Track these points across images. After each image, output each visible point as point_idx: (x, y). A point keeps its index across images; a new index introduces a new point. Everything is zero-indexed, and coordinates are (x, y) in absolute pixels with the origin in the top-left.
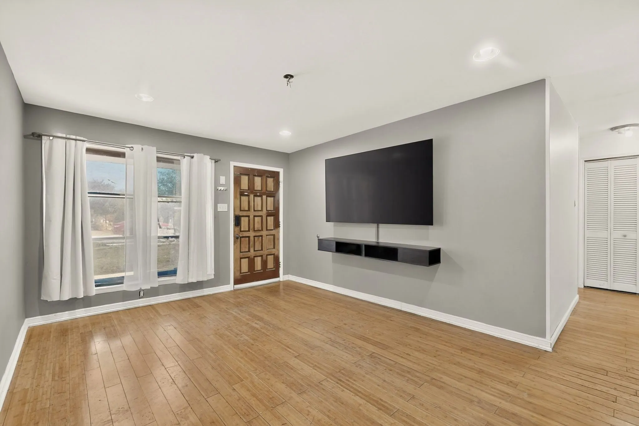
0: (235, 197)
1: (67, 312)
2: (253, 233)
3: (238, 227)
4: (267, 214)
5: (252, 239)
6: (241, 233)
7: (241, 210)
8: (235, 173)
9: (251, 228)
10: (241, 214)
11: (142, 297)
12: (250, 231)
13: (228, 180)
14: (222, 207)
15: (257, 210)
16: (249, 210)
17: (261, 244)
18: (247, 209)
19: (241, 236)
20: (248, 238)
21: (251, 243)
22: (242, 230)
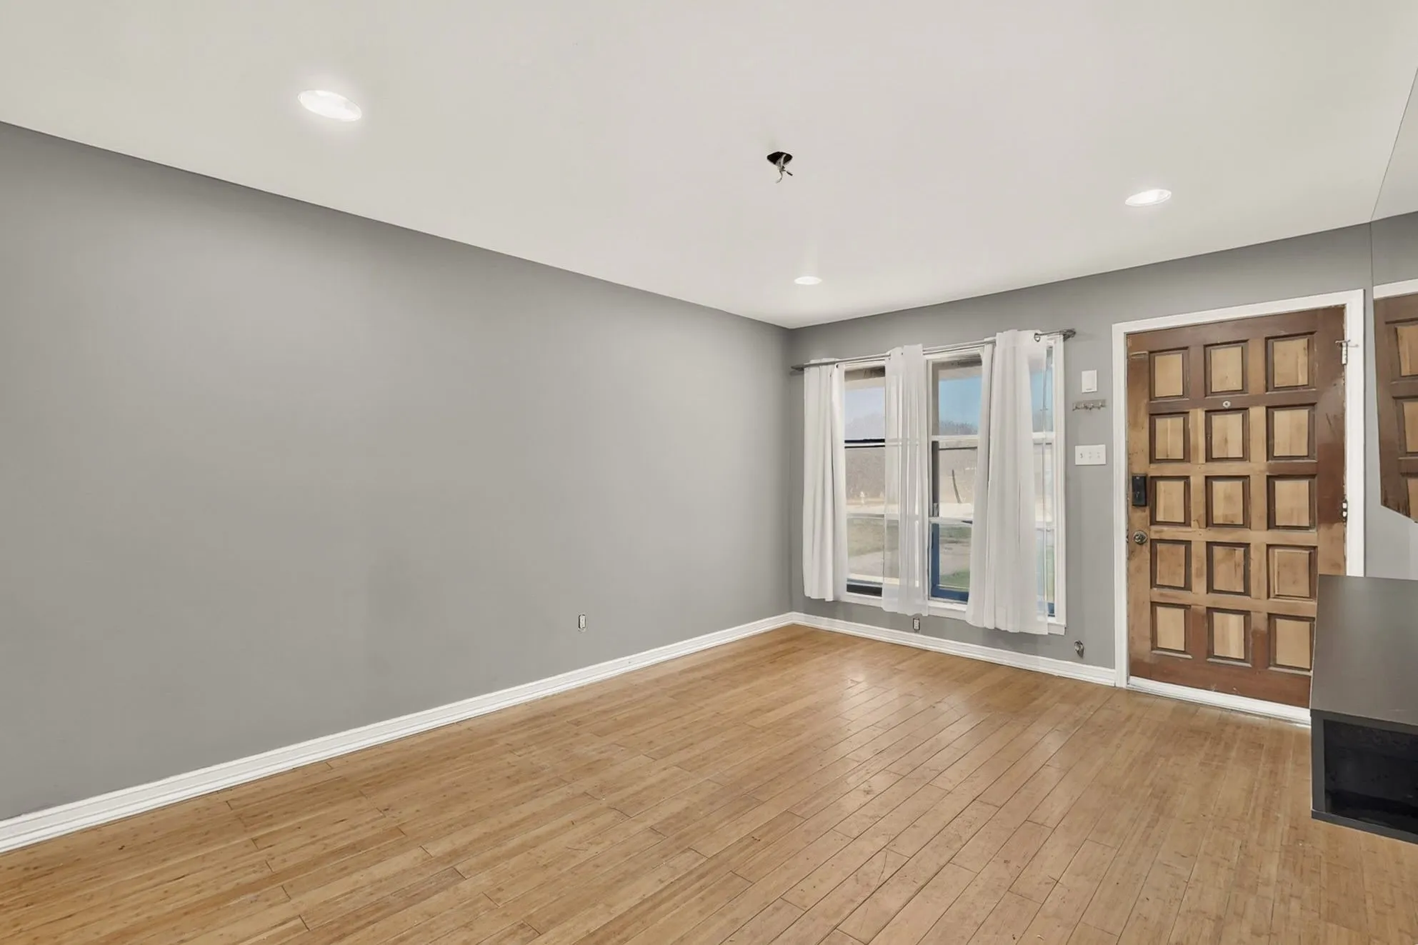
0: (1132, 423)
1: (826, 619)
2: (1203, 531)
3: (1145, 511)
4: (1270, 472)
5: (1199, 551)
6: (1154, 528)
7: (1152, 459)
8: (1131, 354)
9: (1193, 516)
10: (1154, 470)
11: (916, 631)
12: (1190, 525)
13: (1105, 378)
14: (1088, 455)
15: (1225, 456)
16: (1186, 458)
17: (1241, 571)
18: (1179, 454)
19: (1154, 536)
20: (1182, 548)
21: (1194, 565)
22: (1160, 518)
